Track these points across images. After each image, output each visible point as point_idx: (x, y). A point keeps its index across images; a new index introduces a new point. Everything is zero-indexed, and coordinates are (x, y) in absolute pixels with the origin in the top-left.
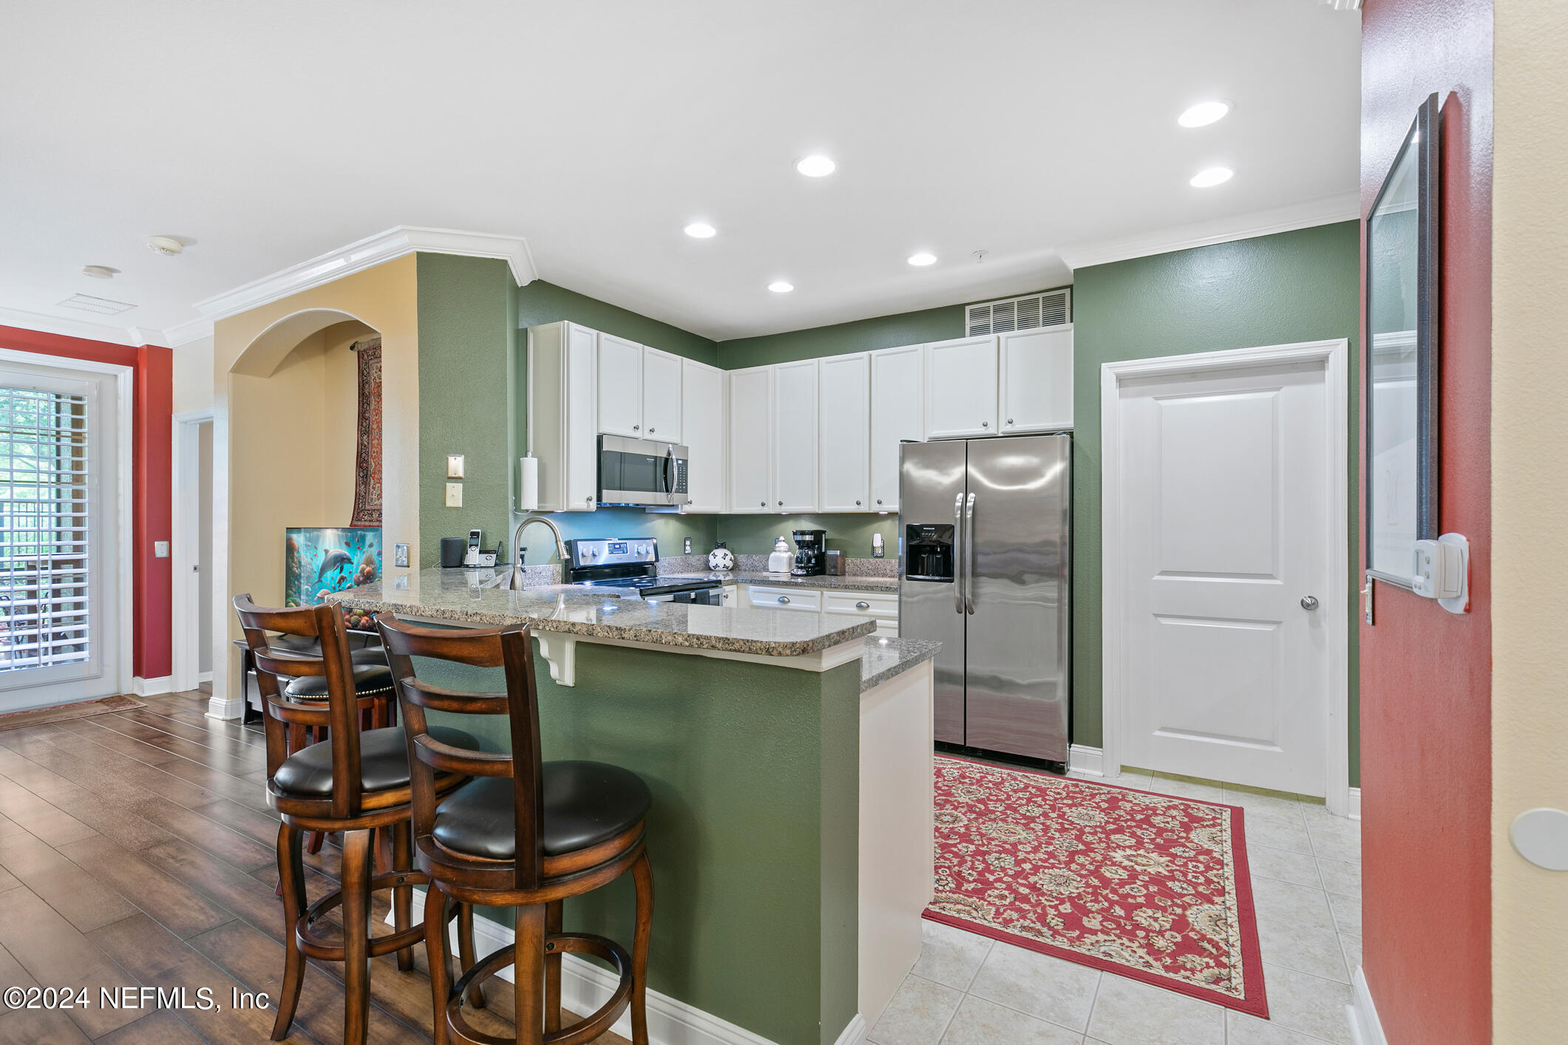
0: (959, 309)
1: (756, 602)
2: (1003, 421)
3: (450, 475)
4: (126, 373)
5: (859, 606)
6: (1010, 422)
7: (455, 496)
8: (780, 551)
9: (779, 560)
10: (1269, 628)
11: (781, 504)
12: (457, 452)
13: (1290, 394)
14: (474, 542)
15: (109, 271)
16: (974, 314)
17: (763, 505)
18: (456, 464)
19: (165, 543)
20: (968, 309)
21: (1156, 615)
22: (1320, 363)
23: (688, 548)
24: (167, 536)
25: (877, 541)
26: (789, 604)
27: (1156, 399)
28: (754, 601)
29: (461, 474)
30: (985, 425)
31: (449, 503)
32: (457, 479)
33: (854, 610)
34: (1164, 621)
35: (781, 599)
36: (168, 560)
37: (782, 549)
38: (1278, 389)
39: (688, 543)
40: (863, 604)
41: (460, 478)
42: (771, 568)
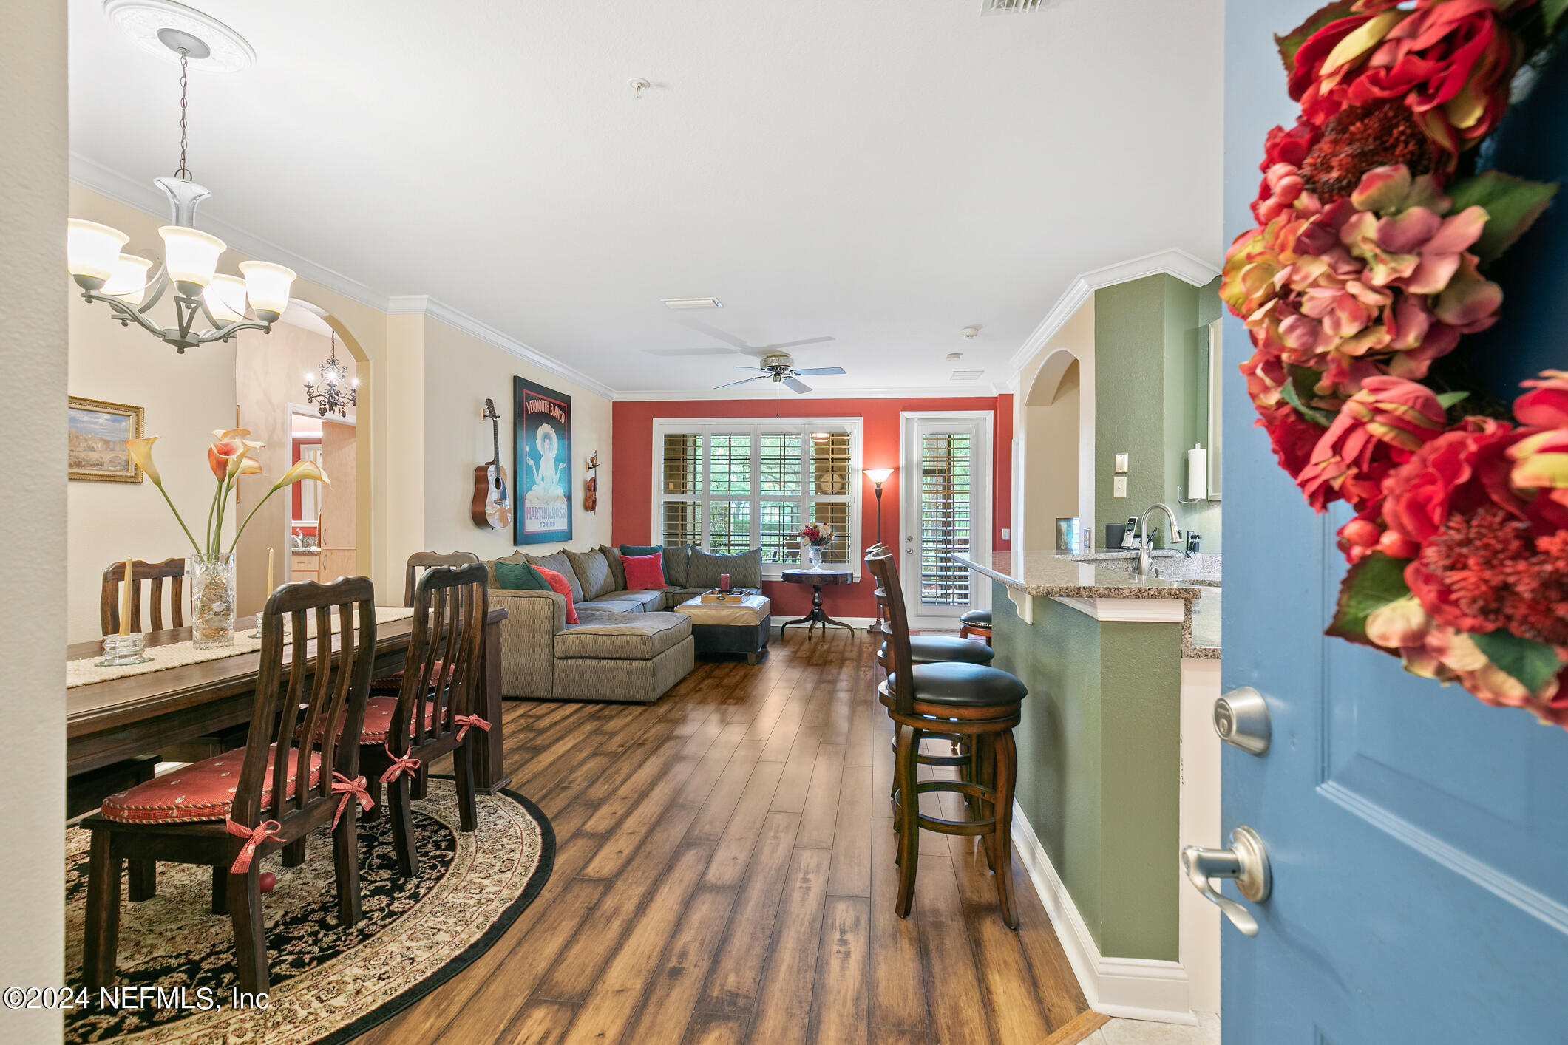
3: (1118, 470)
4: (989, 415)
7: (1120, 488)
12: (1122, 451)
14: (1130, 527)
15: (958, 355)
18: (1122, 461)
19: (1008, 530)
24: (1009, 527)
29: (1126, 470)
31: (1116, 495)
32: (1123, 474)
36: (1009, 542)
41: (1125, 473)
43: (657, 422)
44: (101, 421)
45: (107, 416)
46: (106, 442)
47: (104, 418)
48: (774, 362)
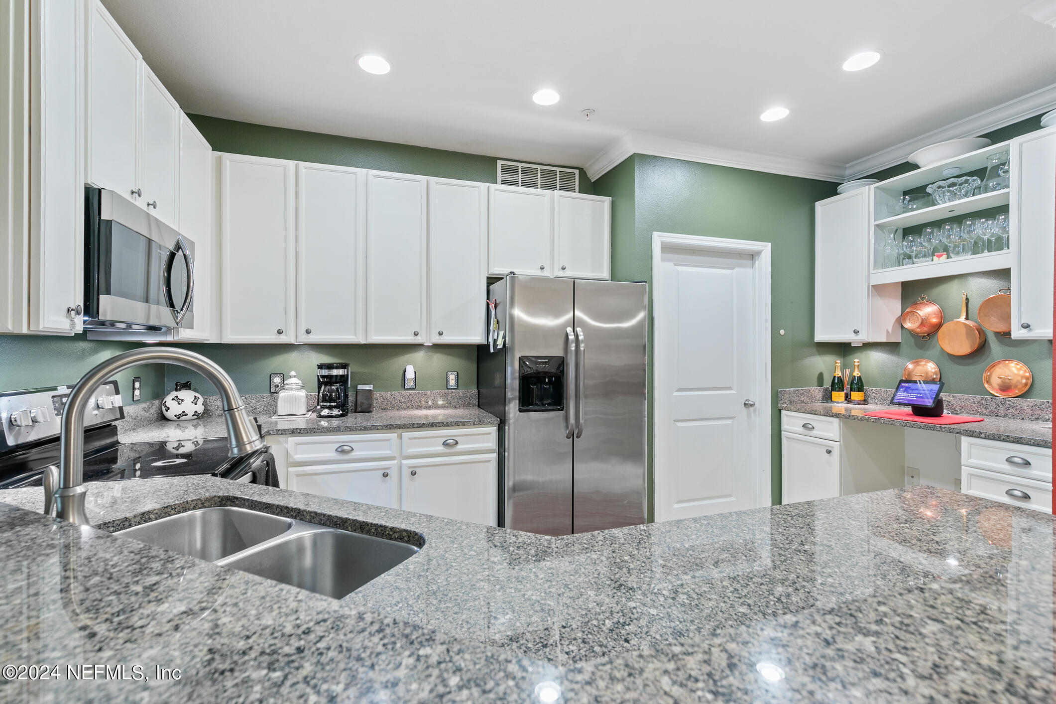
0: (492, 161)
1: (298, 457)
2: (557, 267)
5: (445, 444)
6: (563, 269)
8: (292, 389)
9: (294, 400)
10: (729, 422)
11: (308, 332)
13: (739, 273)
16: (505, 170)
17: (280, 332)
20: (499, 163)
21: (675, 421)
22: (753, 256)
23: (137, 392)
25: (410, 374)
26: (353, 453)
27: (675, 265)
28: (296, 457)
30: (542, 268)
33: (441, 448)
34: (679, 424)
35: (339, 450)
37: (294, 386)
38: (733, 269)
39: (137, 385)
40: (449, 441)
42: (281, 410)
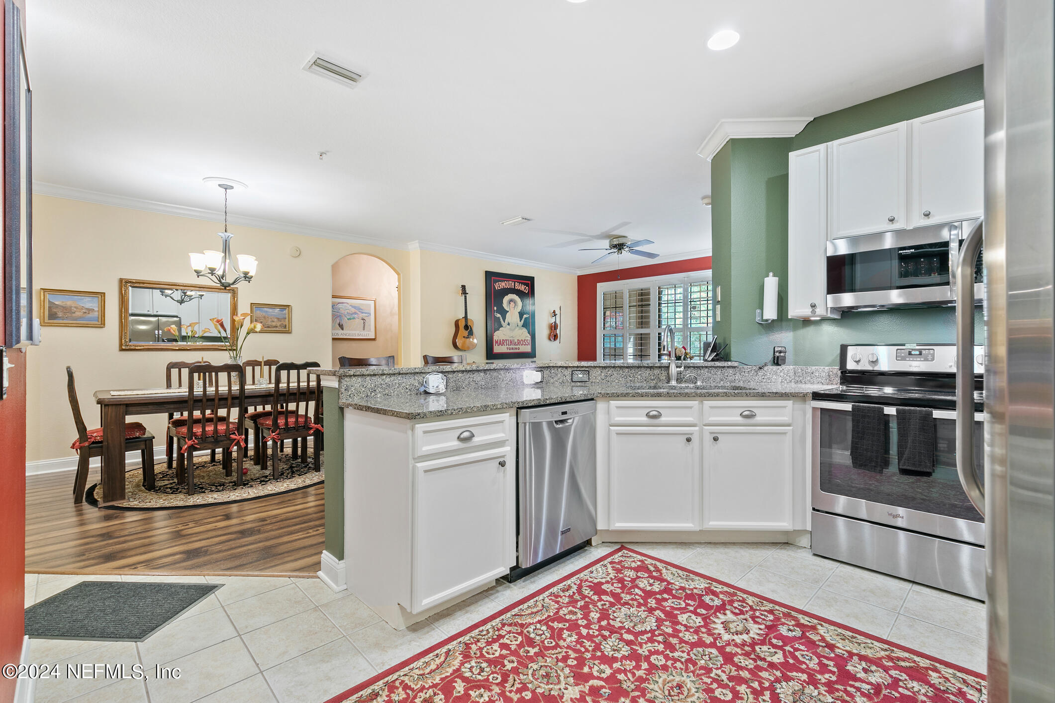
3: (717, 300)
7: (718, 313)
12: (719, 285)
18: (718, 293)
29: (720, 299)
31: (717, 319)
41: (720, 302)
43: (599, 285)
44: (276, 311)
45: (278, 309)
46: (278, 319)
47: (277, 310)
48: (616, 242)
